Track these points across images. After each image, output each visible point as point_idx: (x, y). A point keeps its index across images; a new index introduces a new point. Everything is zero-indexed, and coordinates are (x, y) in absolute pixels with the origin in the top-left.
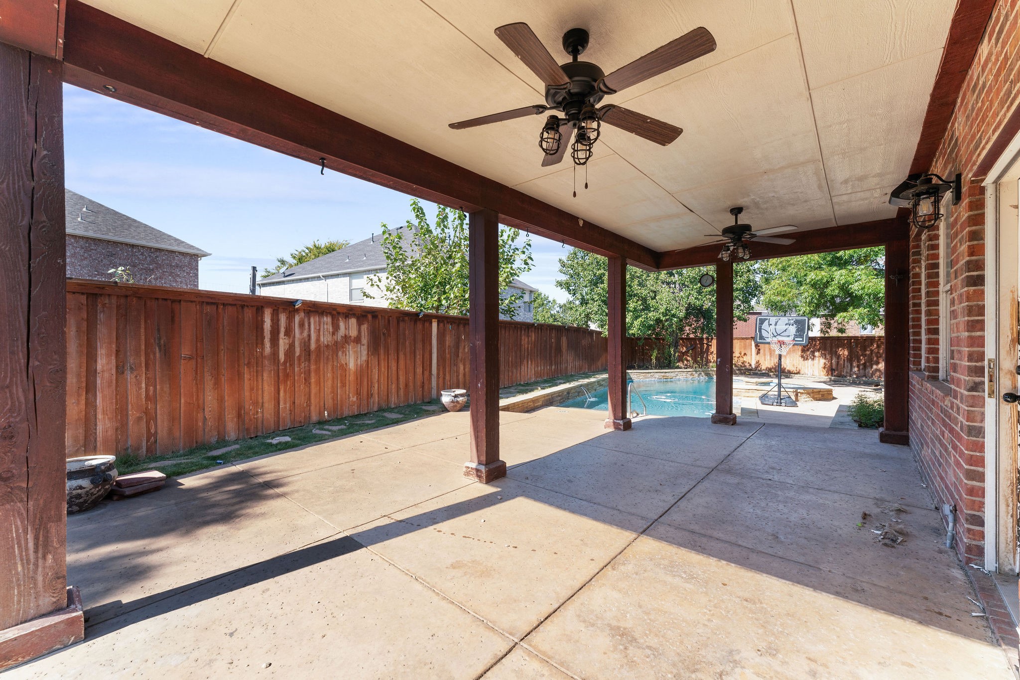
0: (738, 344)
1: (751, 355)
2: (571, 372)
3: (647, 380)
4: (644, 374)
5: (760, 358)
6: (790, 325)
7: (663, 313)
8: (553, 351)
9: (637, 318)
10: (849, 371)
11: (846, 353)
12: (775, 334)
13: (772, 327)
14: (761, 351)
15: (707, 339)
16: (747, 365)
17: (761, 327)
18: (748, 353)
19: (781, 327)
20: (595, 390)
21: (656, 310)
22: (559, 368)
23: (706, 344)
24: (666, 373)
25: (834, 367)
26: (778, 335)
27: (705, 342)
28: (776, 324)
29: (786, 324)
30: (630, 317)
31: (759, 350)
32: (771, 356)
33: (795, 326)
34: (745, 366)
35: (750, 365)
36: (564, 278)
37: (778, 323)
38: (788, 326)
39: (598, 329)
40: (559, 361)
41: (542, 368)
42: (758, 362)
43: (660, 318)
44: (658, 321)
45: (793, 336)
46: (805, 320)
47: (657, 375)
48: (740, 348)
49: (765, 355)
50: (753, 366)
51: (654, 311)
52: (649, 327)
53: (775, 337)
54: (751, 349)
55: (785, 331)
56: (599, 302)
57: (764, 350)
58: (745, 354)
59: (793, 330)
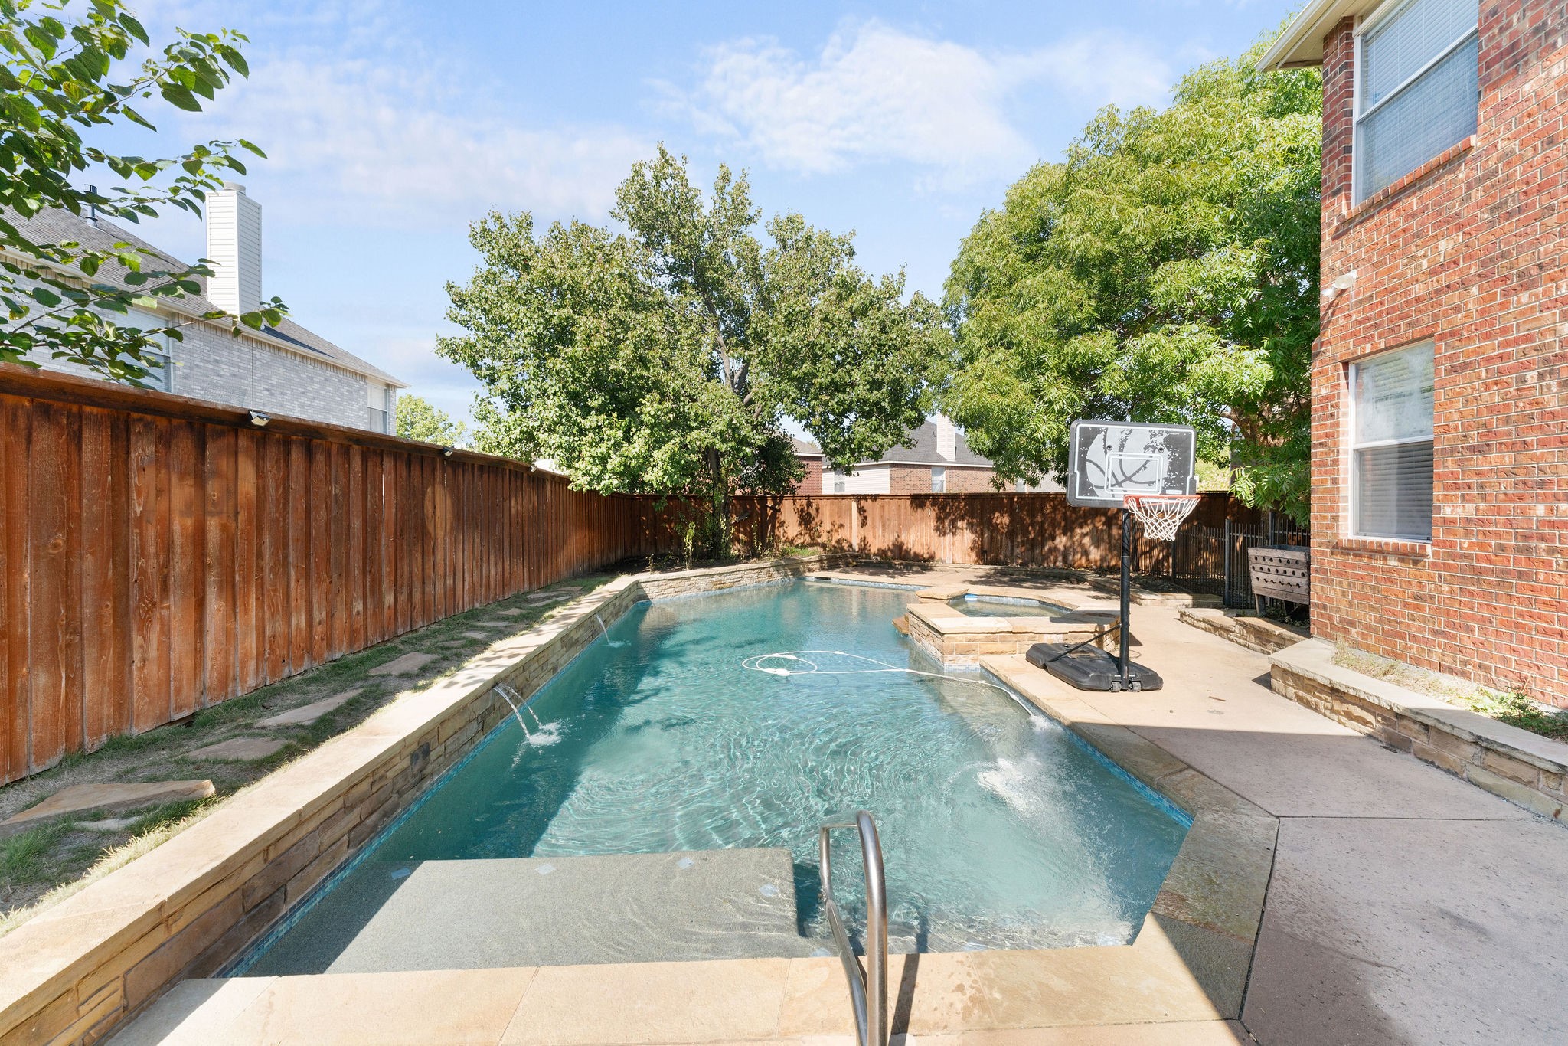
0: (828, 508)
1: (851, 528)
2: (472, 602)
3: (682, 595)
4: (674, 583)
5: (867, 532)
6: (1154, 448)
7: (722, 433)
8: (385, 539)
9: (659, 443)
10: (1008, 553)
11: (1006, 520)
12: (1121, 478)
13: (1113, 454)
14: (869, 521)
15: (774, 498)
16: (845, 545)
17: (1085, 453)
18: (847, 525)
19: (1134, 456)
20: (555, 669)
21: (704, 424)
22: (417, 597)
23: (771, 508)
24: (720, 574)
25: (986, 547)
26: (1128, 479)
27: (770, 503)
28: (1121, 448)
29: (1146, 448)
30: (642, 441)
31: (866, 518)
32: (884, 530)
33: (1166, 452)
34: (842, 549)
35: (851, 546)
36: (461, 334)
37: (1127, 444)
38: (1149, 453)
39: (558, 472)
40: (417, 571)
41: (319, 615)
42: (864, 540)
43: (714, 445)
44: (710, 454)
45: (1162, 483)
46: (1189, 436)
47: (702, 583)
48: (831, 516)
49: (874, 527)
50: (856, 548)
51: (698, 428)
52: (687, 470)
53: (1119, 484)
54: (851, 516)
55: (1144, 467)
56: (561, 399)
57: (873, 519)
58: (841, 526)
59: (1161, 463)
